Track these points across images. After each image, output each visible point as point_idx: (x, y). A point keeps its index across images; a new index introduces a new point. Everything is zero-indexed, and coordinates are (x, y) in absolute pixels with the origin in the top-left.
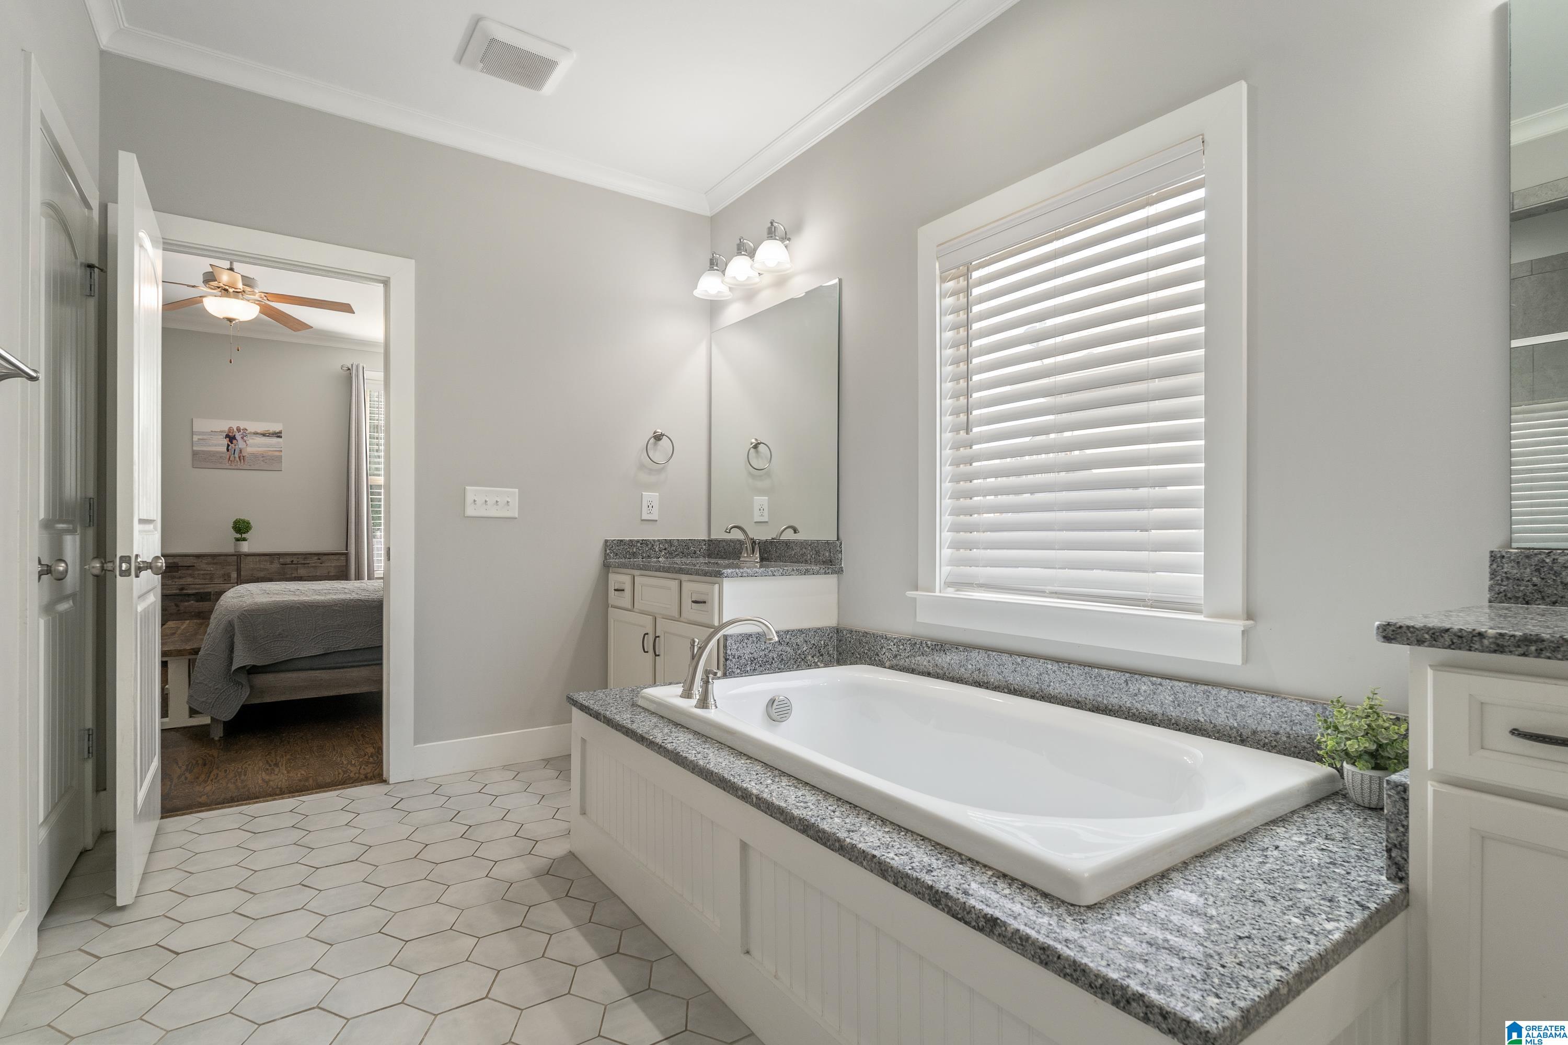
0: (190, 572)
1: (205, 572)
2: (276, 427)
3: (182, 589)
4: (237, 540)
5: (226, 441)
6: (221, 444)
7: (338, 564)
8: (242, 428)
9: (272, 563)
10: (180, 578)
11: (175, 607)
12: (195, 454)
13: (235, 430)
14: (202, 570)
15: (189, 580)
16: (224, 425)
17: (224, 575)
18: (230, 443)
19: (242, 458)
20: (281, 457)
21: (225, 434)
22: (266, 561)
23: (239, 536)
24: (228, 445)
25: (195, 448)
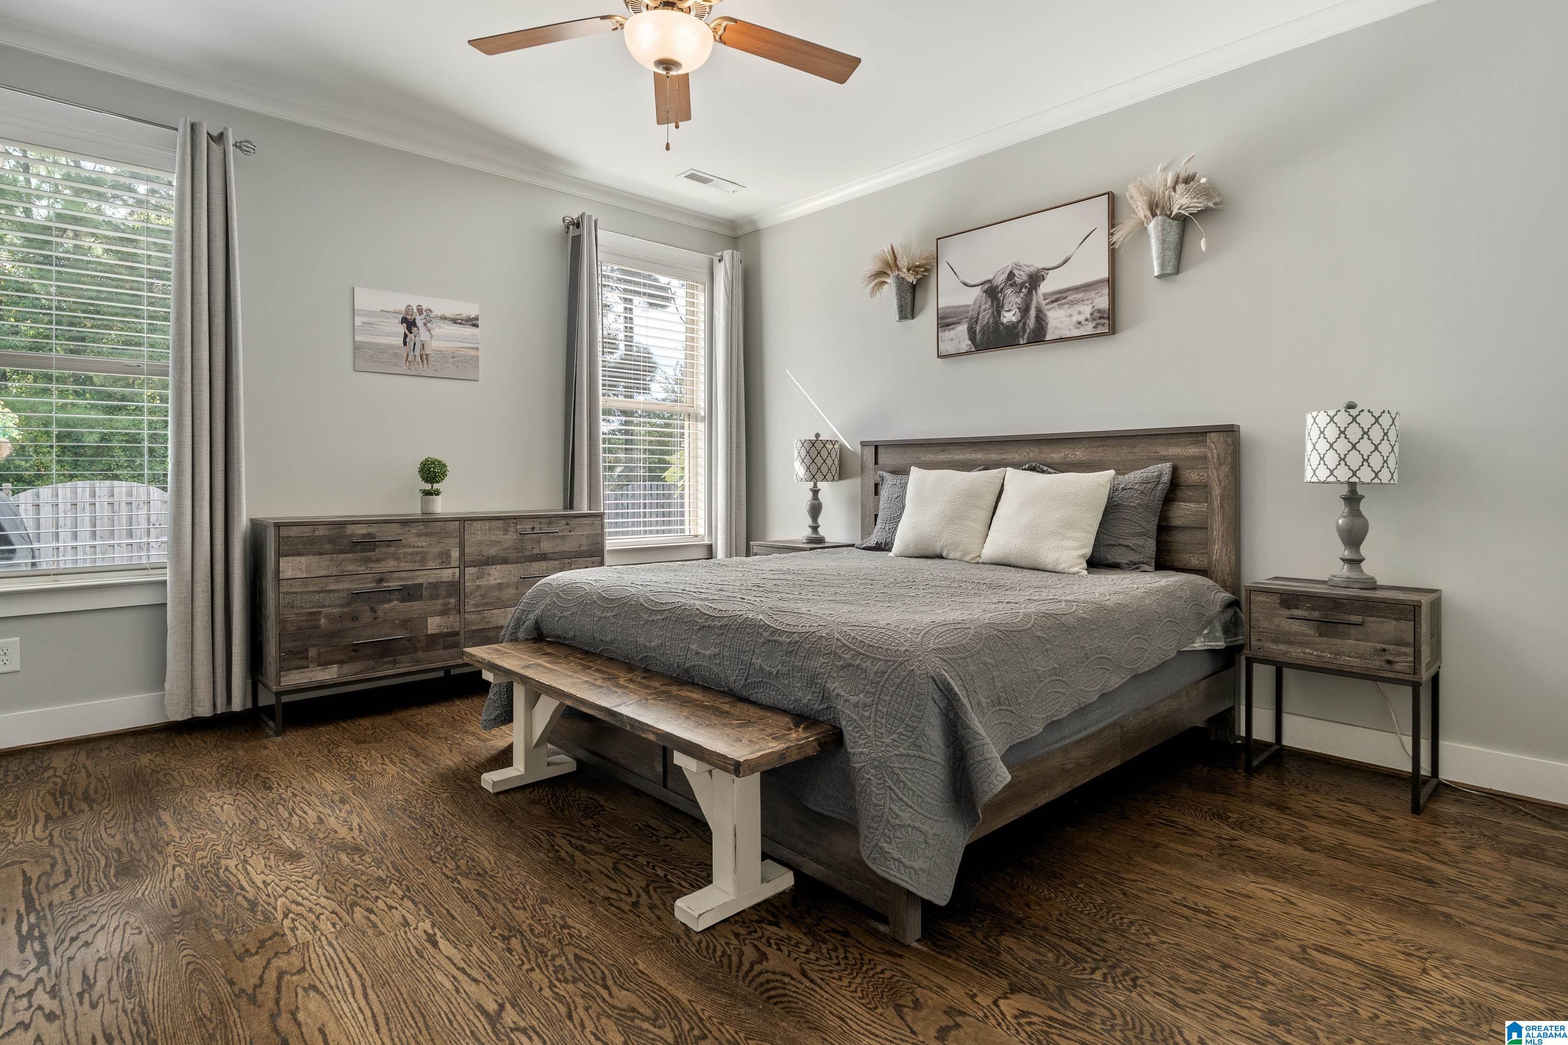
0: (392, 550)
1: (416, 549)
2: (468, 310)
3: (381, 581)
4: (427, 493)
5: (402, 329)
6: (394, 333)
7: (592, 532)
8: (424, 308)
9: (506, 531)
10: (378, 561)
11: (370, 613)
12: (357, 347)
13: (415, 310)
14: (410, 546)
15: (391, 564)
16: (400, 302)
17: (441, 554)
18: (407, 333)
19: (424, 358)
20: (477, 357)
21: (401, 316)
22: (498, 528)
23: (428, 487)
24: (406, 336)
25: (357, 338)
